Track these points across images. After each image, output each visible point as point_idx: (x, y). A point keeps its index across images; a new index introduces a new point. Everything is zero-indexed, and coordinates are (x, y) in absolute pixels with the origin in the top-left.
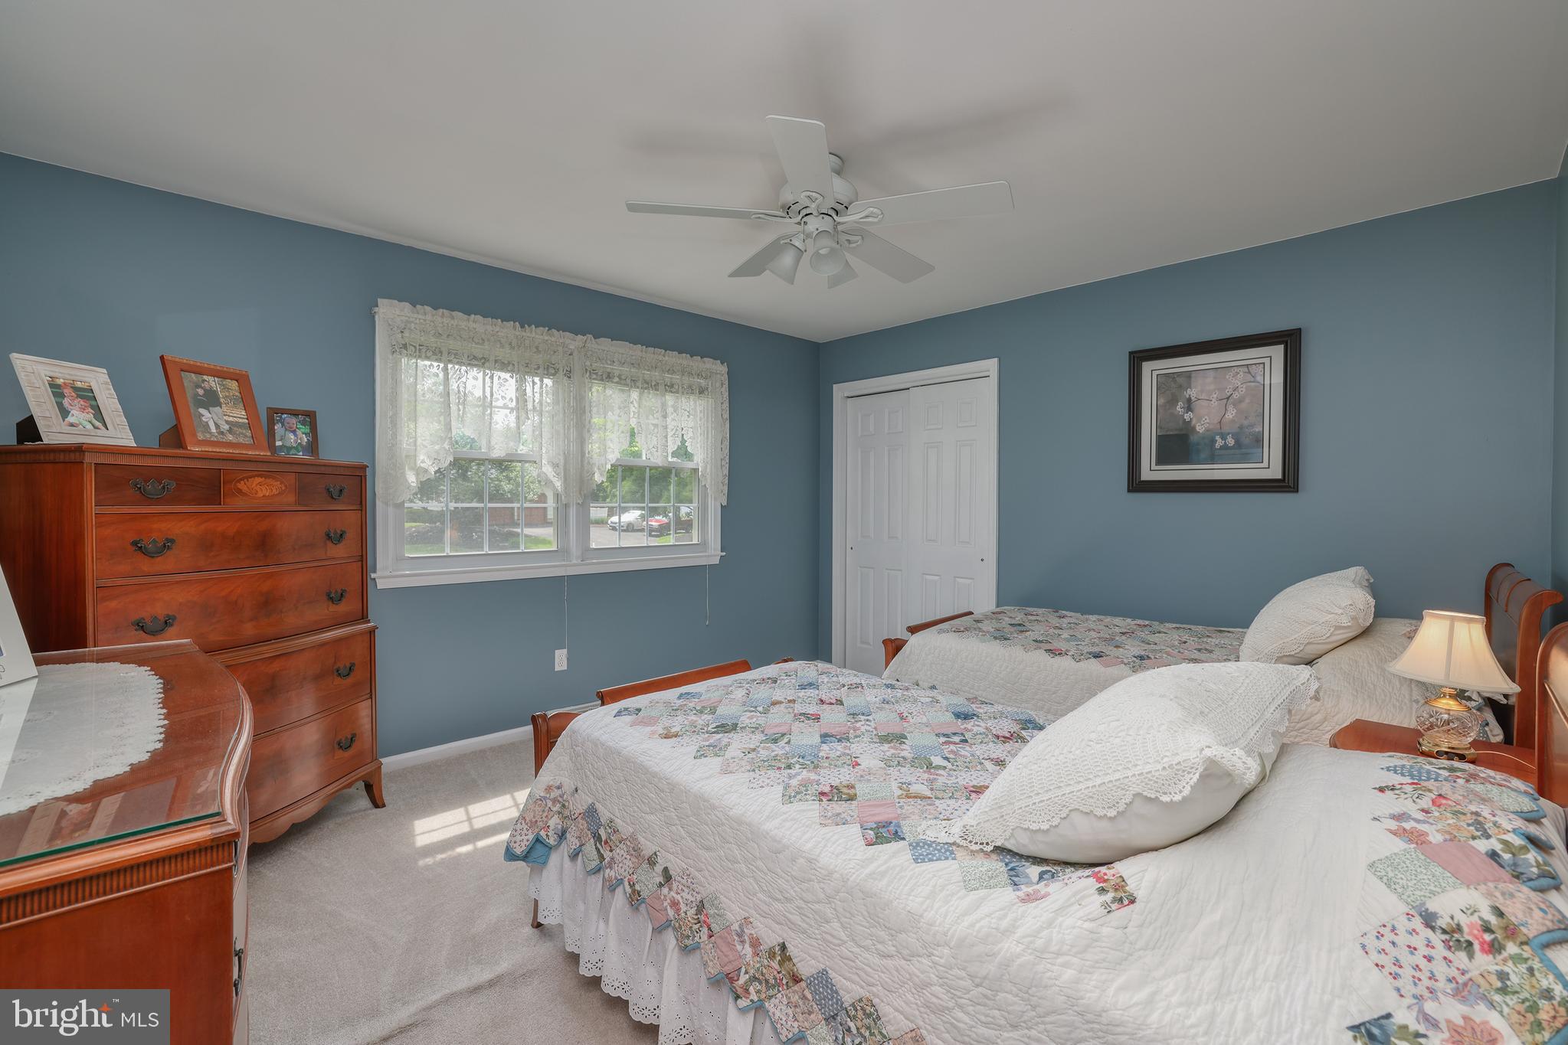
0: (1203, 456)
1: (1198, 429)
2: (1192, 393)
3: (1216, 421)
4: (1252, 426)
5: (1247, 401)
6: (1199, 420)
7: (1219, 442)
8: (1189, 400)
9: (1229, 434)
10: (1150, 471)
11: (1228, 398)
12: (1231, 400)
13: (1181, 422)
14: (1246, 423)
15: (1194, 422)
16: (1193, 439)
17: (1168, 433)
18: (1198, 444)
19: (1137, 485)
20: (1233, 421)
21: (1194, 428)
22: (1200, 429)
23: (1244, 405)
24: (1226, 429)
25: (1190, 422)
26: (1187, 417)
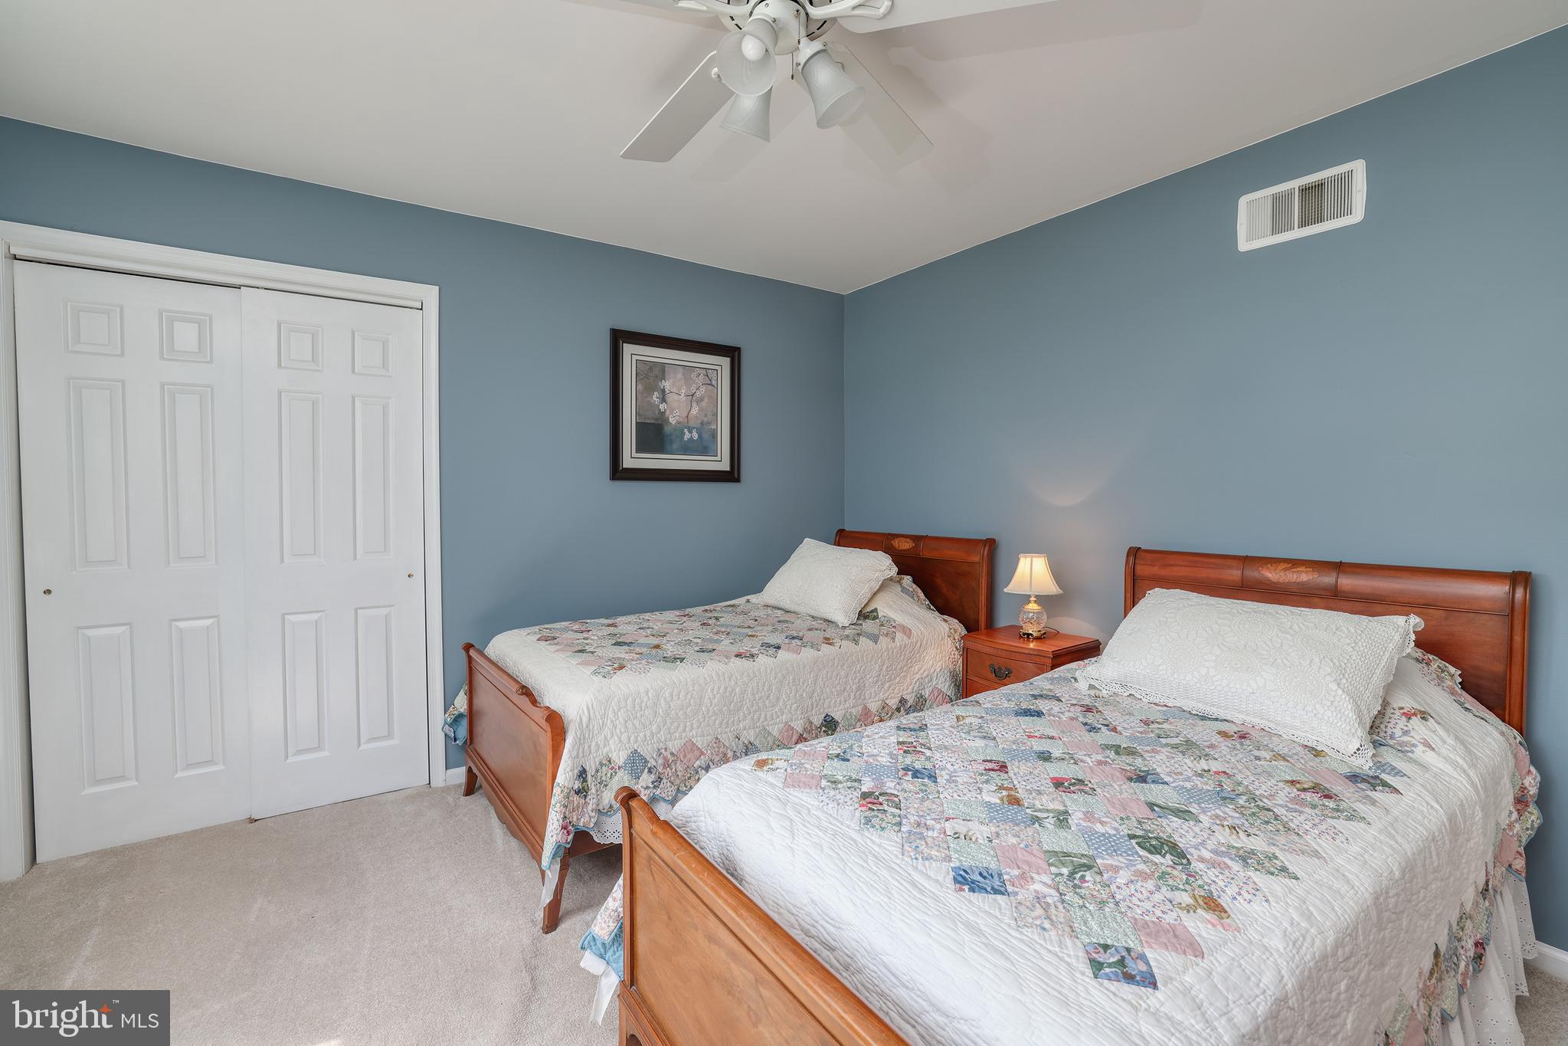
0: (675, 446)
1: (671, 420)
2: (667, 385)
3: (685, 415)
4: (709, 423)
5: (706, 400)
6: (671, 413)
7: (687, 436)
8: (663, 391)
9: (694, 428)
10: (631, 459)
11: (693, 395)
12: (694, 398)
13: (657, 412)
14: (705, 420)
15: (668, 413)
16: (667, 429)
17: (646, 421)
18: (671, 435)
19: (618, 473)
20: (696, 417)
21: (668, 419)
22: (672, 421)
23: (704, 404)
24: (692, 424)
25: (664, 413)
26: (662, 407)
